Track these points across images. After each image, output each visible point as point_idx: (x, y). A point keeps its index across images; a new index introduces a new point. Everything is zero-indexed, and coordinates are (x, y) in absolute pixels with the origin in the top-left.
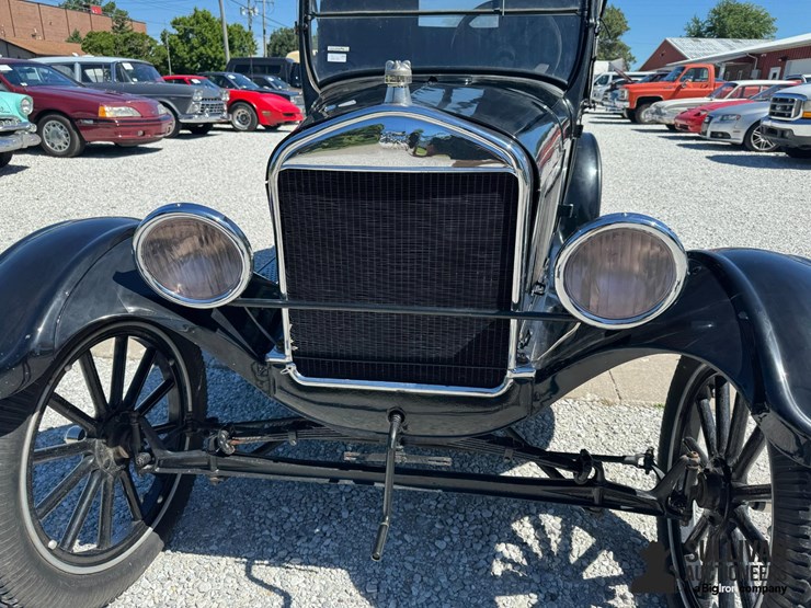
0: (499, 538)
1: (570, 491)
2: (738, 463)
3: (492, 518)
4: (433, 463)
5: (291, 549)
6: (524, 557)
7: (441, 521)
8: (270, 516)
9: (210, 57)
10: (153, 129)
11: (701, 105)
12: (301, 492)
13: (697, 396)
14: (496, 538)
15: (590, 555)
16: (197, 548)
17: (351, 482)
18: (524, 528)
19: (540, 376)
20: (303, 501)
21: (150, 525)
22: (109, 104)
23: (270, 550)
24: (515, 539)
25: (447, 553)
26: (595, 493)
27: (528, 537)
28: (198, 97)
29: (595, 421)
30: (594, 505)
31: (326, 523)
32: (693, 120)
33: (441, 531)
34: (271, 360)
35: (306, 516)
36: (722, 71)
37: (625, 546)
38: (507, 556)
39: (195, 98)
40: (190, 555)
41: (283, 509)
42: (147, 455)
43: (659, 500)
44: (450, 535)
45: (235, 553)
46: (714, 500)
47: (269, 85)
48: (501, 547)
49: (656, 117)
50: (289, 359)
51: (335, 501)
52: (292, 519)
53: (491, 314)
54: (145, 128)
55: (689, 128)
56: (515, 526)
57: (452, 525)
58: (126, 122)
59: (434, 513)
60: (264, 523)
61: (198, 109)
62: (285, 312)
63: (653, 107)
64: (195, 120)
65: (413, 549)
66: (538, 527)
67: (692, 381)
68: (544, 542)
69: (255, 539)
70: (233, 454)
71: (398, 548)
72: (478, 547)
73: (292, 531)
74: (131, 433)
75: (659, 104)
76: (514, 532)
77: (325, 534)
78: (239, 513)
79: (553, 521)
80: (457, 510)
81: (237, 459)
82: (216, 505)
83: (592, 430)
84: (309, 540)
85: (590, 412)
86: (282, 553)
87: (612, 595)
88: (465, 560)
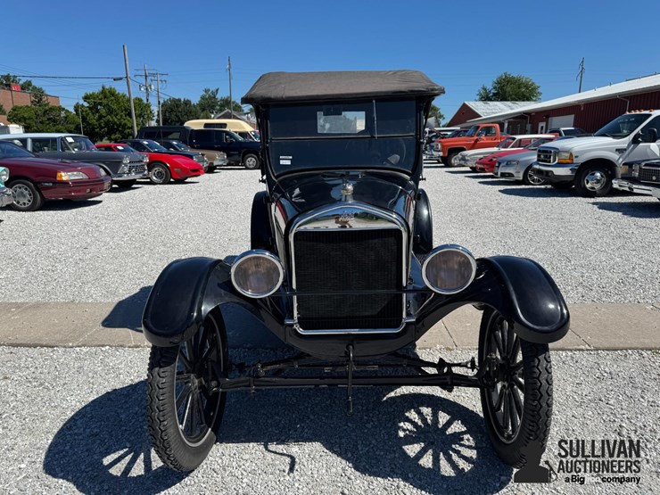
0: (400, 420)
3: (394, 411)
5: (287, 436)
6: (414, 427)
8: (269, 422)
9: (115, 123)
10: (98, 187)
11: (492, 153)
14: (398, 420)
15: (449, 424)
18: (412, 415)
19: (418, 321)
21: (209, 427)
22: (64, 171)
23: (275, 438)
24: (408, 420)
25: (373, 430)
26: (448, 379)
27: (415, 419)
28: (127, 161)
31: (302, 422)
32: (487, 164)
33: (367, 420)
34: (287, 322)
35: (290, 420)
36: (506, 125)
37: (466, 417)
38: (405, 428)
39: (125, 162)
41: (276, 418)
42: (215, 382)
44: (373, 421)
45: (256, 441)
47: (173, 146)
48: (402, 424)
49: (462, 162)
50: (296, 321)
52: (282, 422)
53: (394, 291)
54: (91, 187)
55: (486, 170)
56: (407, 414)
57: (373, 417)
58: (76, 183)
60: (267, 425)
61: (126, 169)
62: (295, 298)
63: (459, 155)
64: (125, 178)
65: (354, 429)
66: (420, 413)
68: (424, 420)
69: (264, 433)
70: (264, 376)
72: (389, 425)
73: (284, 428)
75: (464, 153)
76: (407, 417)
77: (303, 427)
79: (427, 410)
80: (374, 409)
81: (266, 379)
84: (295, 431)
86: (283, 438)
87: (462, 439)
88: (383, 432)
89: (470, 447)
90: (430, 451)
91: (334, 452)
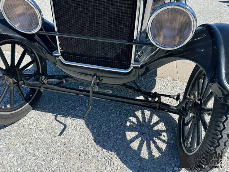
0: (131, 115)
1: (149, 104)
2: (205, 100)
3: (130, 110)
4: (106, 92)
5: (69, 113)
6: (137, 121)
7: (115, 109)
8: (65, 103)
12: (76, 97)
13: (198, 78)
14: (130, 115)
15: (157, 123)
16: (42, 110)
17: (83, 95)
18: (139, 114)
19: (142, 66)
20: (76, 100)
21: (27, 103)
23: (63, 113)
24: (135, 116)
25: (114, 118)
26: (157, 105)
27: (139, 116)
29: (168, 85)
30: (156, 109)
31: (81, 107)
33: (114, 112)
34: (54, 54)
35: (76, 104)
37: (169, 122)
38: (132, 121)
40: (40, 112)
41: (69, 101)
42: (22, 82)
43: (178, 109)
44: (116, 113)
45: (53, 112)
46: (195, 111)
48: (131, 118)
50: (60, 54)
51: (85, 101)
52: (71, 105)
53: (125, 42)
56: (136, 113)
57: (118, 111)
59: (113, 107)
60: (63, 105)
62: (57, 37)
65: (105, 116)
66: (143, 113)
67: (197, 73)
68: (144, 118)
69: (59, 109)
70: (47, 84)
71: (100, 115)
72: (124, 117)
73: (71, 108)
74: (17, 75)
76: (136, 114)
77: (80, 109)
78: (56, 102)
79: (148, 112)
80: (120, 106)
81: (48, 85)
82: (50, 99)
83: (167, 87)
84: (75, 111)
85: (167, 82)
86: (66, 114)
87: (161, 135)
88: (119, 120)
89: (163, 141)
90: (140, 139)
91: (88, 128)
